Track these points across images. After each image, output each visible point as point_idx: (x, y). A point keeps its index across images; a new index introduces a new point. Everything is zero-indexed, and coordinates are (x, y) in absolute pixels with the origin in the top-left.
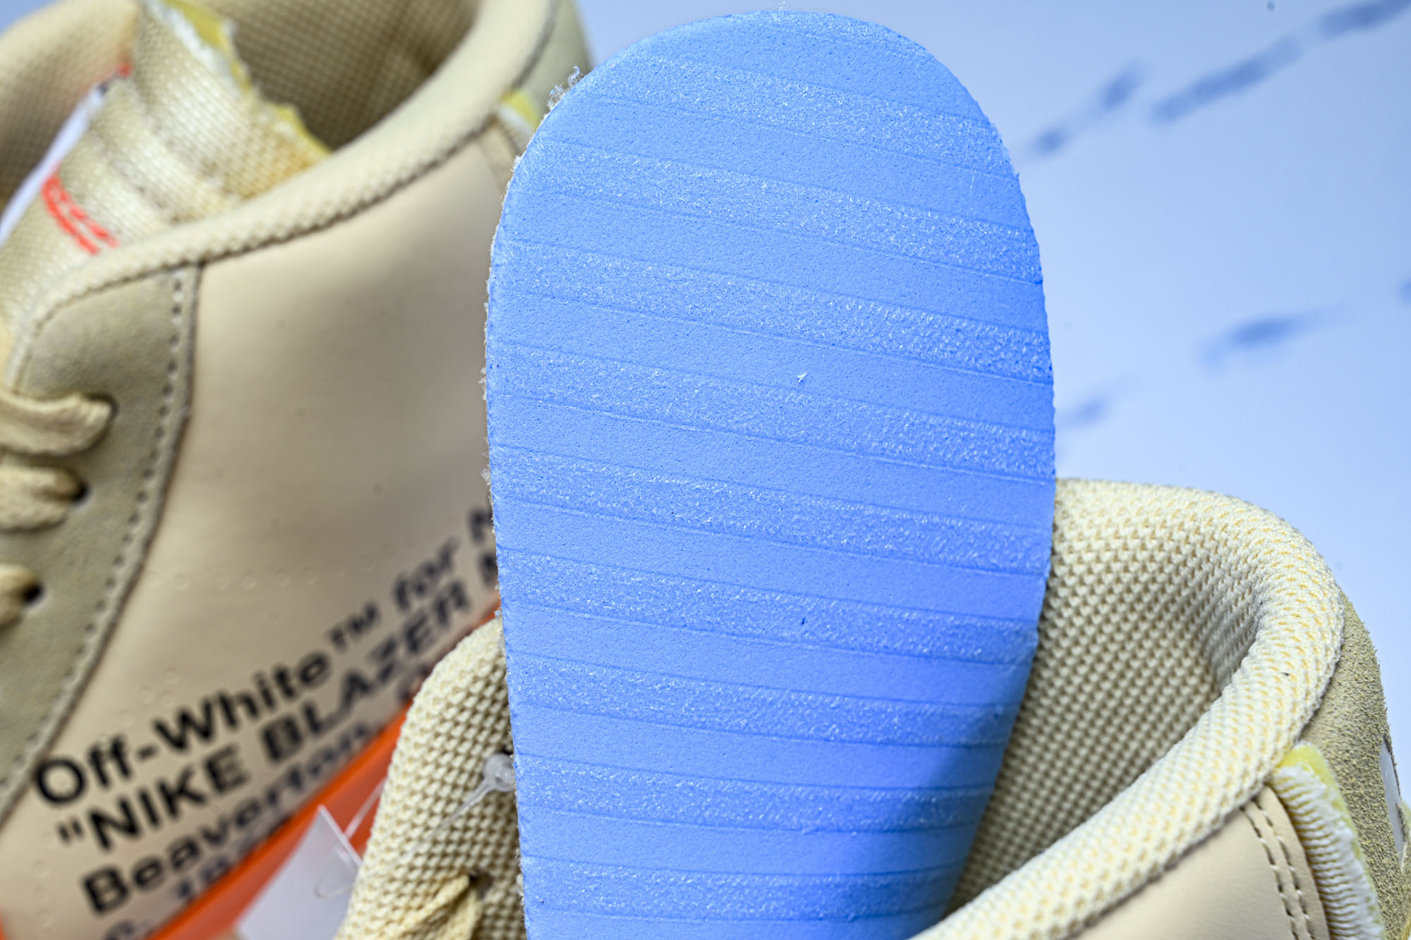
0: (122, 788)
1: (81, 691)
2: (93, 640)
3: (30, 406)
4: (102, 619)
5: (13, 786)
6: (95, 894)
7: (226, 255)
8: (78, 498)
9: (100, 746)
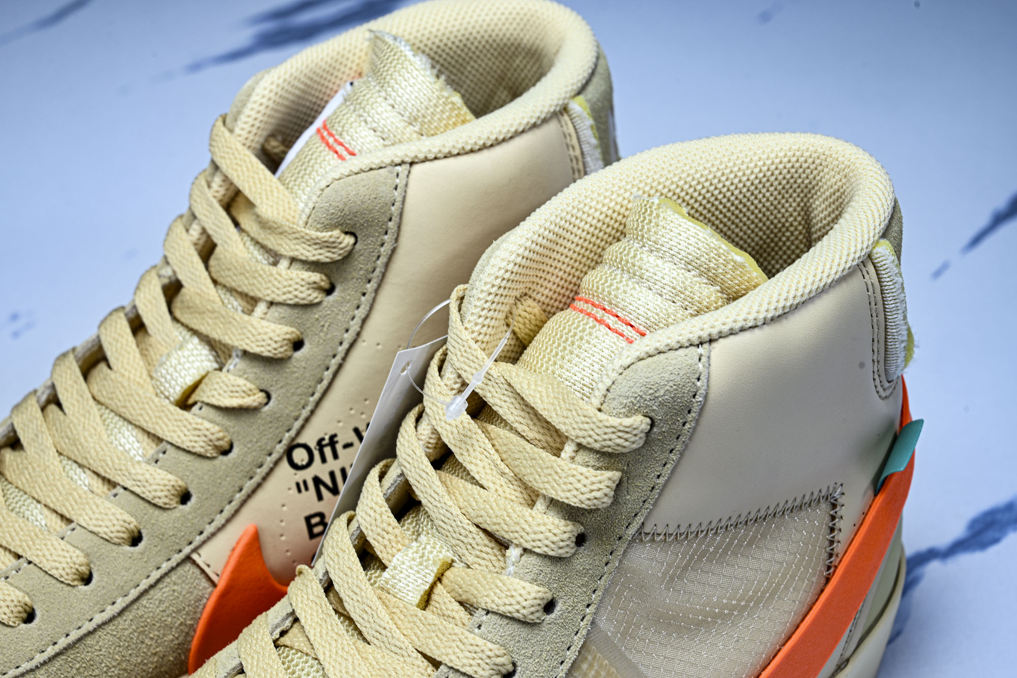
0: (333, 465)
1: (318, 404)
2: (328, 375)
3: (314, 234)
4: (334, 363)
5: (275, 456)
6: (310, 527)
7: (426, 160)
8: (329, 291)
9: (323, 439)
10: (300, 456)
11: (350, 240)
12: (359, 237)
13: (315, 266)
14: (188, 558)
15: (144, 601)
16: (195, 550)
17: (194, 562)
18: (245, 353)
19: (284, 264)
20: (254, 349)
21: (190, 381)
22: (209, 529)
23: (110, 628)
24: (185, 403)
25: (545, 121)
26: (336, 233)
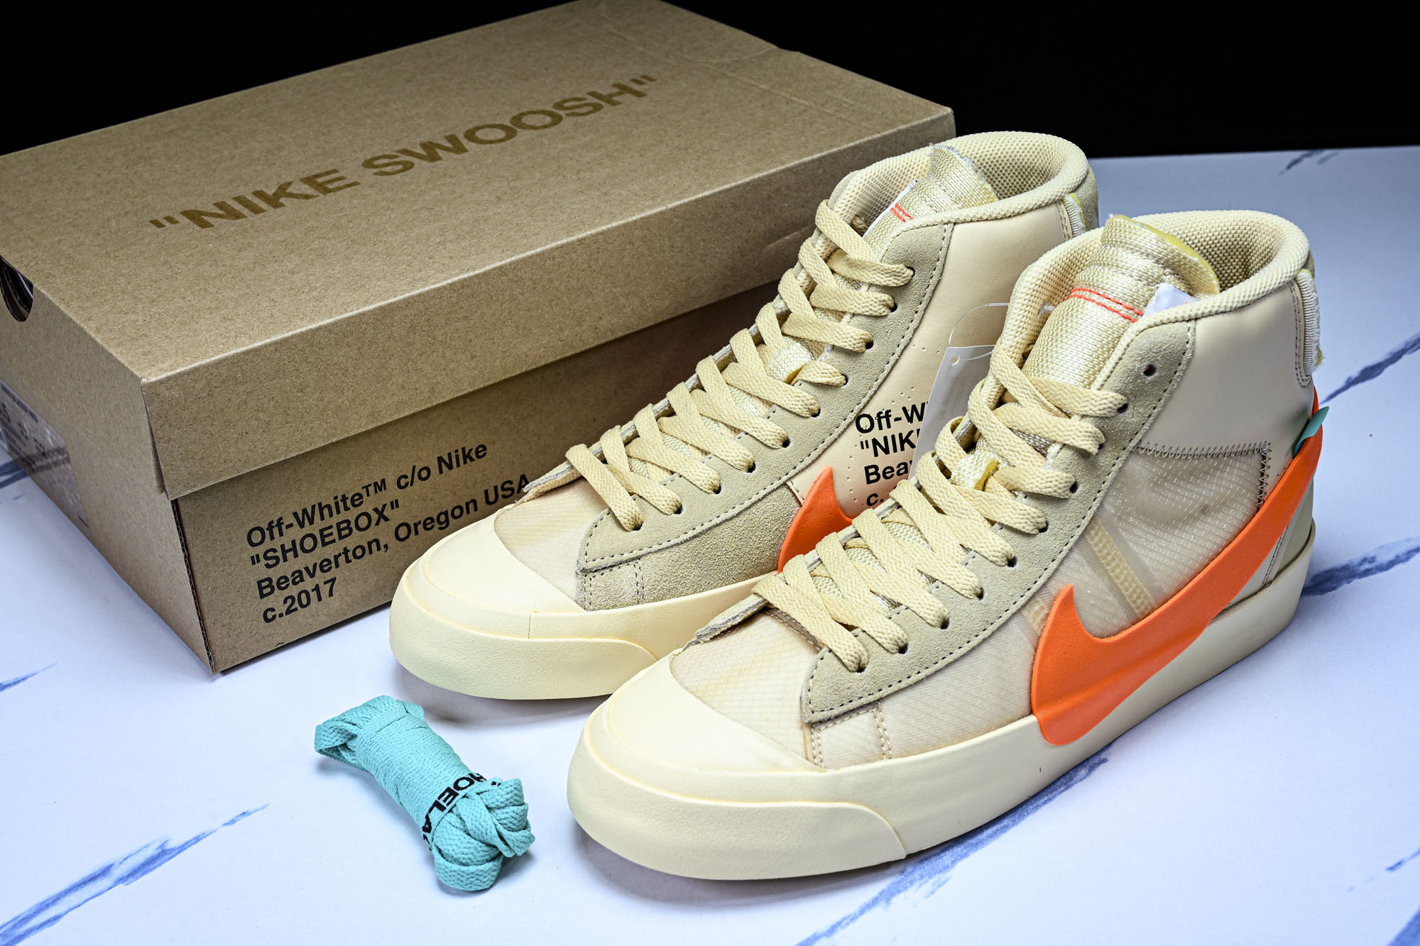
0: (887, 432)
1: (880, 387)
2: (888, 367)
3: (886, 266)
4: (892, 359)
5: (848, 421)
6: (868, 475)
7: (964, 222)
8: (893, 309)
9: (881, 413)
10: (865, 423)
11: (910, 272)
12: (916, 271)
13: (886, 289)
14: (785, 484)
15: (753, 509)
16: (790, 479)
17: (789, 488)
18: (834, 347)
19: (864, 288)
20: (840, 344)
21: (794, 369)
22: (800, 466)
23: (729, 524)
24: (790, 381)
25: (1047, 205)
26: (902, 266)
